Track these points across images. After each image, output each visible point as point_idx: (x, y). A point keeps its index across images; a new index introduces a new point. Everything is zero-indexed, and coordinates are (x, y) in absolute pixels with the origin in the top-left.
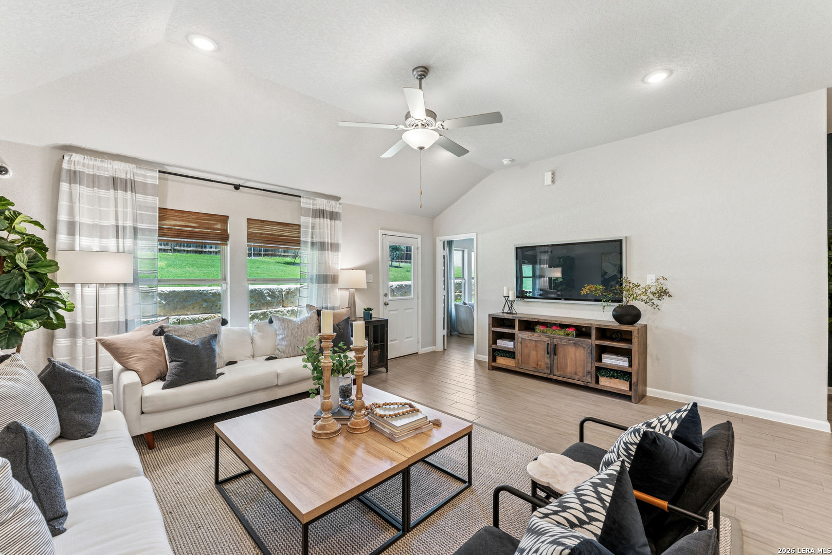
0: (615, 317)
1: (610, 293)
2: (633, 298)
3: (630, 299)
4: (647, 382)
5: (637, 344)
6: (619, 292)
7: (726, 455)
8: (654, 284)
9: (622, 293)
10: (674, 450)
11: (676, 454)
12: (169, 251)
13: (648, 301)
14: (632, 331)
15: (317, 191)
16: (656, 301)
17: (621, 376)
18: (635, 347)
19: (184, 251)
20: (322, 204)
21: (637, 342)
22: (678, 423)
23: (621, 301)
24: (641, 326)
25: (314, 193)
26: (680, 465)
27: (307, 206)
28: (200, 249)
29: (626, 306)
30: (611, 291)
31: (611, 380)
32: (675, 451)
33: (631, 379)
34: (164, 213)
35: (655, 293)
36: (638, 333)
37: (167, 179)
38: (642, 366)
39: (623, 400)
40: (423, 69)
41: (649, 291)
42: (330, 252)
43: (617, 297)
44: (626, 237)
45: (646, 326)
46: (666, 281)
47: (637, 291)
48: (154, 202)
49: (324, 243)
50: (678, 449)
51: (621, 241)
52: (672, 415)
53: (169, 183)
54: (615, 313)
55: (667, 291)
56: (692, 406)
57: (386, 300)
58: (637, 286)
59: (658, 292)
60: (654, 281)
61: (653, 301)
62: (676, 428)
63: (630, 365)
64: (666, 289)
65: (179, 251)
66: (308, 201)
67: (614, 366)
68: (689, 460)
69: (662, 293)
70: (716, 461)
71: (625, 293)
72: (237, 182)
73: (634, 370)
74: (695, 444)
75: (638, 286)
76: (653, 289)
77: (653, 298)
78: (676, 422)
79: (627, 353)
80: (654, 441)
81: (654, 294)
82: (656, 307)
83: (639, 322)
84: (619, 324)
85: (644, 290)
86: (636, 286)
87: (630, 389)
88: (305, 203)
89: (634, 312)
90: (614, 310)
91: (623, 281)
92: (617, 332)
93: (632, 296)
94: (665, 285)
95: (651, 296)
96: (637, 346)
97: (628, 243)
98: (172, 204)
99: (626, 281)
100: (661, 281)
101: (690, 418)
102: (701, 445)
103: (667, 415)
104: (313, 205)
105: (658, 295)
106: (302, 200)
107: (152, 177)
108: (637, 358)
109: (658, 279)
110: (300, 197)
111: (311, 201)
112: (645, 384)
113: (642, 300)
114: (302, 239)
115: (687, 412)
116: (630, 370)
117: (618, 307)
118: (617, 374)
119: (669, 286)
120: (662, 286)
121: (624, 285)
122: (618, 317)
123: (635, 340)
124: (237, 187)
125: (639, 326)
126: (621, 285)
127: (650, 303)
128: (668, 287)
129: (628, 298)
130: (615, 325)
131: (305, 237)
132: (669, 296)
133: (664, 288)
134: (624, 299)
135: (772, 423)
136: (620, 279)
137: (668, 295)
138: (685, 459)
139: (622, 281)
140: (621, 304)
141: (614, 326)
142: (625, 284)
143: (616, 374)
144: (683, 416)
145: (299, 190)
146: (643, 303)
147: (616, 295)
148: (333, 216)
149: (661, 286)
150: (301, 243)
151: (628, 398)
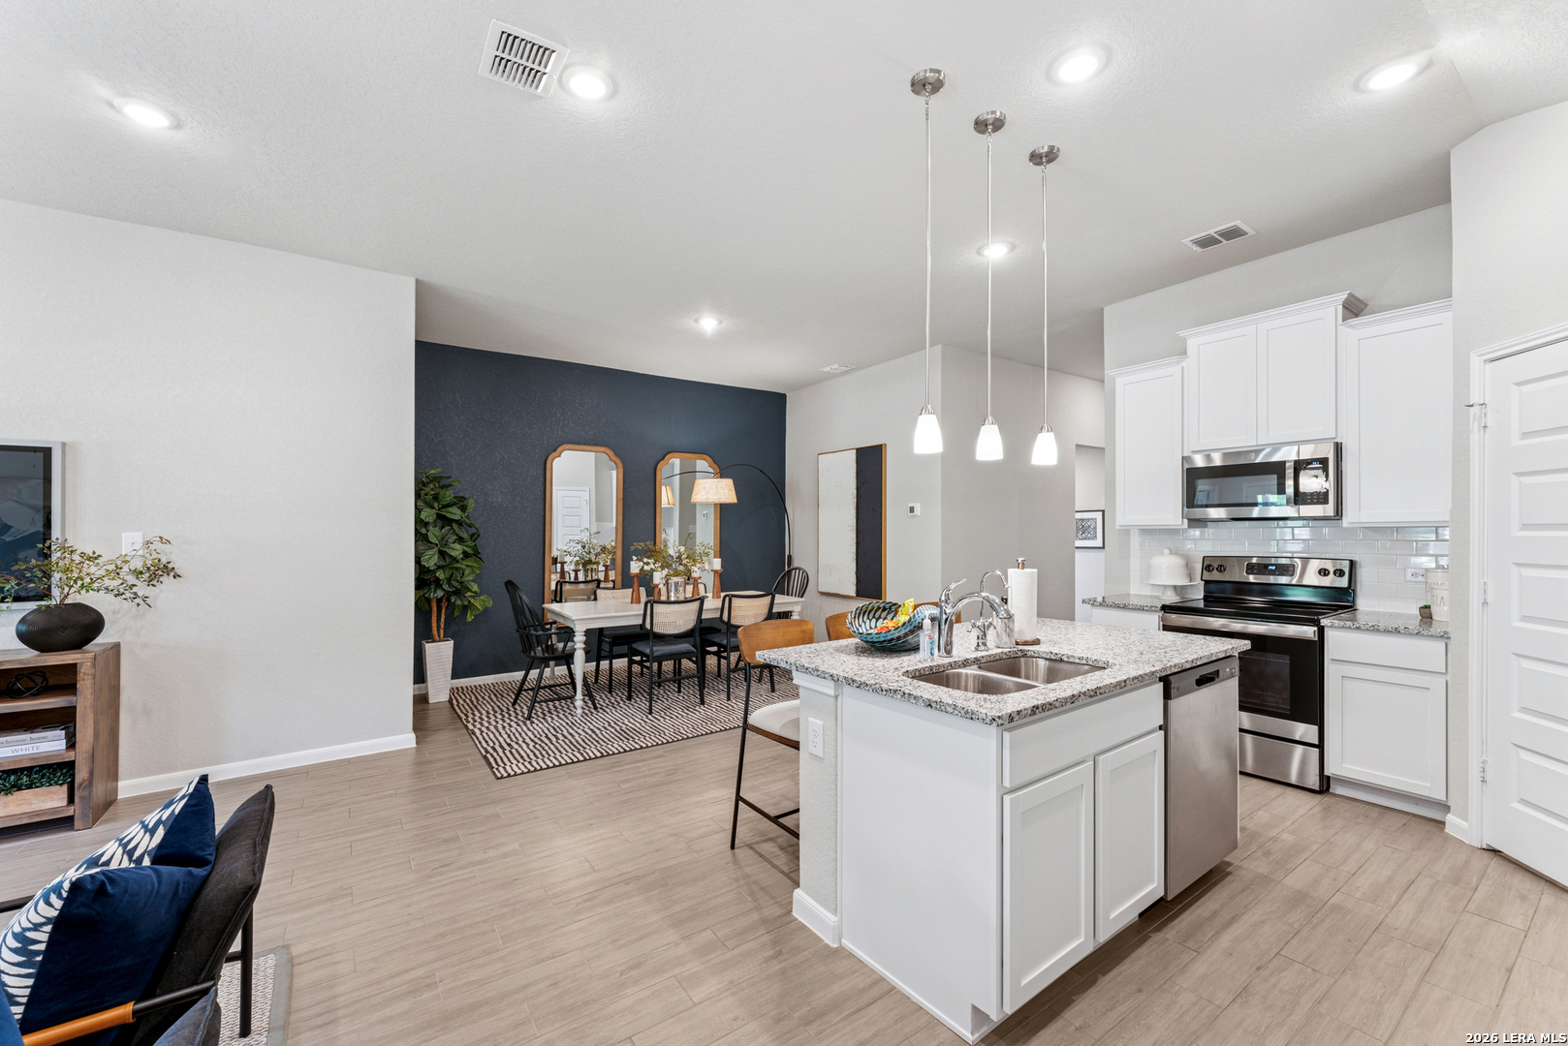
0: (23, 637)
1: (8, 580)
2: (82, 586)
3: (73, 590)
4: (120, 770)
5: (90, 690)
6: (39, 574)
7: (255, 847)
8: (140, 553)
9: (49, 577)
10: (149, 887)
11: (154, 893)
13: (122, 590)
14: (76, 664)
16: (142, 589)
17: (43, 777)
18: (84, 701)
21: (89, 685)
22: (164, 829)
23: (46, 594)
24: (103, 648)
26: (163, 911)
29: (63, 607)
30: (12, 573)
31: (10, 798)
32: (153, 887)
33: (73, 776)
35: (141, 573)
36: (94, 666)
38: (104, 737)
39: (48, 834)
41: (126, 568)
43: (34, 589)
44: (64, 445)
45: (116, 648)
46: (168, 546)
47: (93, 569)
50: (160, 883)
51: (47, 452)
52: (151, 819)
54: (23, 628)
55: (170, 566)
56: (198, 783)
58: (94, 558)
59: (148, 568)
60: (138, 546)
61: (135, 589)
62: (159, 841)
63: (71, 744)
64: (169, 563)
67: (20, 761)
68: (183, 891)
69: (159, 571)
70: (234, 866)
71: (56, 576)
73: (81, 756)
74: (200, 853)
75: (96, 558)
76: (138, 564)
77: (136, 582)
78: (161, 828)
79: (64, 720)
80: (101, 891)
81: (138, 573)
82: (141, 602)
83: (100, 640)
84: (36, 653)
85: (113, 567)
86: (89, 559)
87: (71, 800)
89: (86, 619)
90: (23, 621)
91: (53, 548)
92: (32, 673)
93: (80, 583)
94: (166, 554)
95: (131, 579)
96: (90, 697)
97: (69, 459)
99: (63, 549)
100: (157, 545)
101: (190, 809)
102: (212, 850)
103: (142, 823)
105: (147, 575)
108: (91, 722)
109: (148, 542)
112: (113, 775)
113: (107, 589)
115: (186, 799)
116: (70, 756)
117: (38, 610)
118: (28, 776)
119: (172, 555)
120: (159, 556)
121: (55, 557)
122: (29, 636)
123: (85, 684)
125: (97, 649)
126: (47, 556)
127: (128, 595)
128: (172, 558)
129: (67, 589)
130: (29, 656)
132: (174, 577)
133: (164, 561)
134: (56, 592)
135: (349, 761)
136: (44, 541)
137: (172, 574)
138: (176, 893)
139: (49, 548)
140: (43, 603)
141: (20, 662)
142: (59, 554)
143: (25, 779)
144: (177, 812)
146: (111, 596)
147: (30, 581)
149: (155, 555)
151: (64, 823)
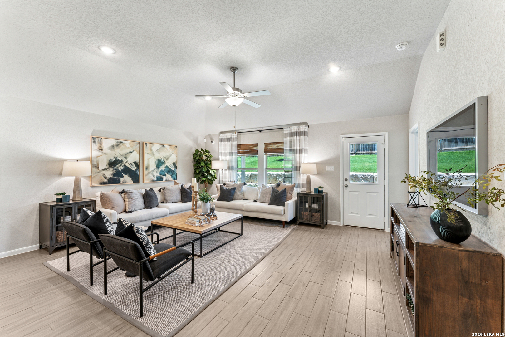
12: (353, 154)
15: (292, 123)
19: (362, 153)
20: (295, 129)
25: (290, 124)
27: (287, 132)
28: (370, 152)
34: (239, 146)
37: (241, 135)
40: (233, 69)
42: (298, 154)
48: (235, 143)
49: (295, 149)
53: (242, 136)
57: (346, 183)
65: (359, 154)
66: (287, 129)
72: (260, 129)
88: (287, 131)
98: (242, 143)
104: (290, 130)
106: (284, 129)
107: (235, 136)
110: (283, 128)
111: (289, 129)
114: (284, 149)
124: (260, 131)
131: (286, 147)
145: (283, 125)
148: (301, 134)
150: (284, 151)
